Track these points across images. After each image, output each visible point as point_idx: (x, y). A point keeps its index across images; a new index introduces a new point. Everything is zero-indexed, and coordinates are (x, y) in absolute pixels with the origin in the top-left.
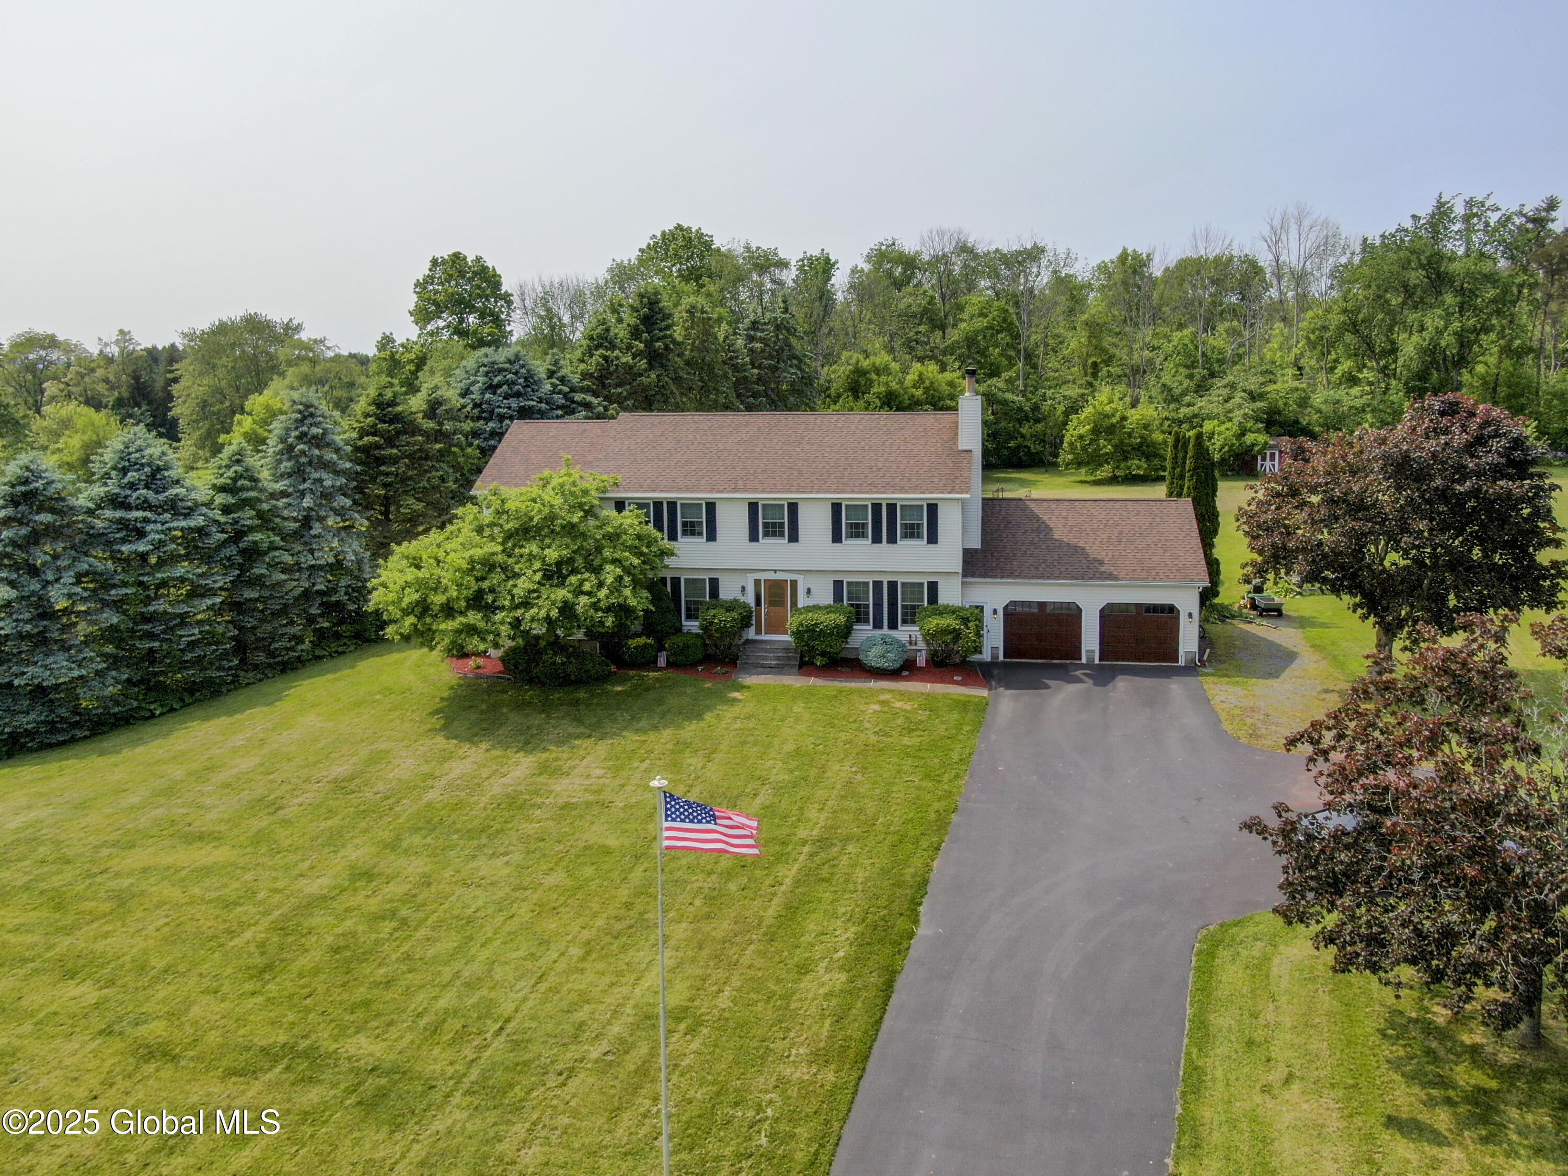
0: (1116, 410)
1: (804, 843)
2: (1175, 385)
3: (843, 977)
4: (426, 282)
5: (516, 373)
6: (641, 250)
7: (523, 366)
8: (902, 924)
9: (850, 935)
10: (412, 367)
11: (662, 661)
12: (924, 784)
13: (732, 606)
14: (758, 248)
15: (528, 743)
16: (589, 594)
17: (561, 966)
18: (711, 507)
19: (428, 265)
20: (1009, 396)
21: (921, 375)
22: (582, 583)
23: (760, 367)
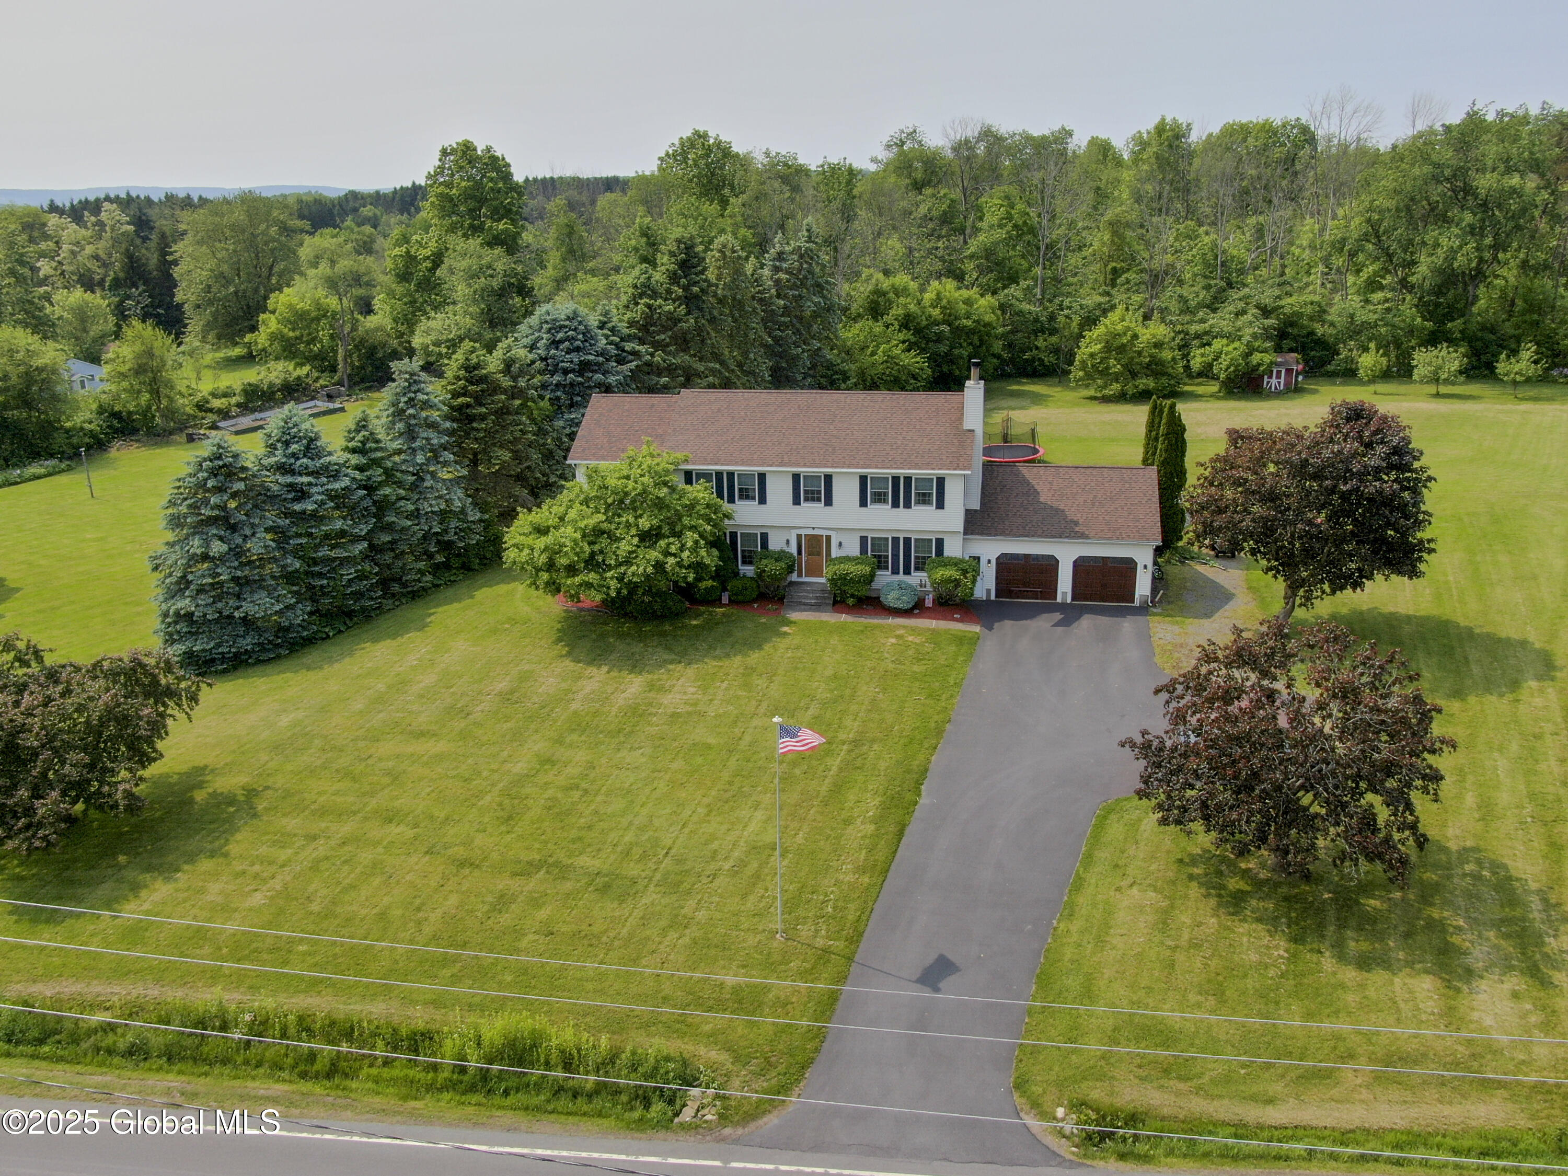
0: (1128, 328)
1: (844, 743)
2: (1191, 297)
3: (873, 827)
4: (436, 174)
5: (575, 330)
6: (661, 159)
7: (580, 323)
8: (909, 796)
9: (877, 802)
10: (428, 264)
11: (725, 600)
12: (927, 701)
13: (780, 556)
14: (778, 154)
15: (636, 666)
16: (674, 555)
17: (695, 818)
18: (762, 477)
19: (437, 155)
20: (1025, 307)
21: (938, 294)
22: (669, 544)
23: (785, 297)
